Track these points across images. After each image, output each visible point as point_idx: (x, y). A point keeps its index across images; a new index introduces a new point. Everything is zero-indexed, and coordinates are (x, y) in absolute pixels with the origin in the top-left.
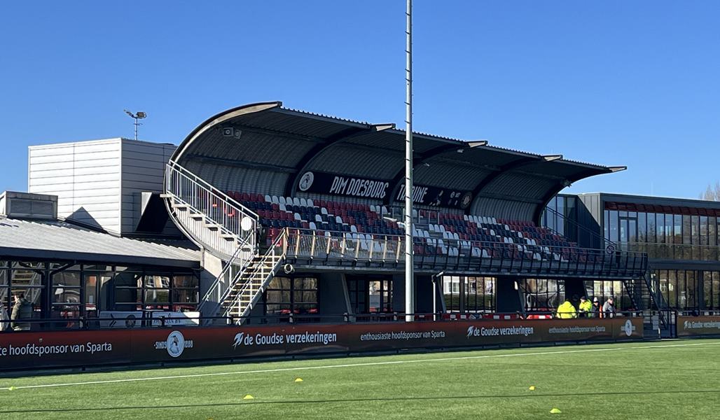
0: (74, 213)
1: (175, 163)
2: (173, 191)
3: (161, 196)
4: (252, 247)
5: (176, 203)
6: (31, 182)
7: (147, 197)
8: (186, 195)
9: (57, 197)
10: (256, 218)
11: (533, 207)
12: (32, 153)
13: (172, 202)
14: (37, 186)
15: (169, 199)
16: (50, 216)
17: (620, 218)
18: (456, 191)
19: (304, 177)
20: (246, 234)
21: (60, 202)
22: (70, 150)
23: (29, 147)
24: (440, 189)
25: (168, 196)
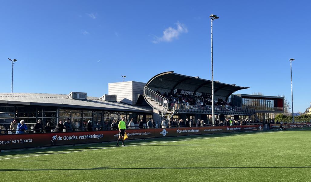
0: (123, 100)
1: (146, 87)
2: (146, 94)
3: (143, 95)
4: (167, 108)
5: (147, 97)
6: (109, 92)
7: (139, 95)
8: (149, 95)
9: (116, 96)
10: (168, 100)
11: (226, 97)
12: (109, 85)
13: (146, 97)
14: (110, 93)
15: (145, 96)
16: (115, 101)
17: (245, 100)
18: (209, 94)
19: (175, 90)
20: (165, 105)
21: (117, 97)
22: (119, 84)
23: (109, 84)
24: (205, 93)
25: (145, 95)
